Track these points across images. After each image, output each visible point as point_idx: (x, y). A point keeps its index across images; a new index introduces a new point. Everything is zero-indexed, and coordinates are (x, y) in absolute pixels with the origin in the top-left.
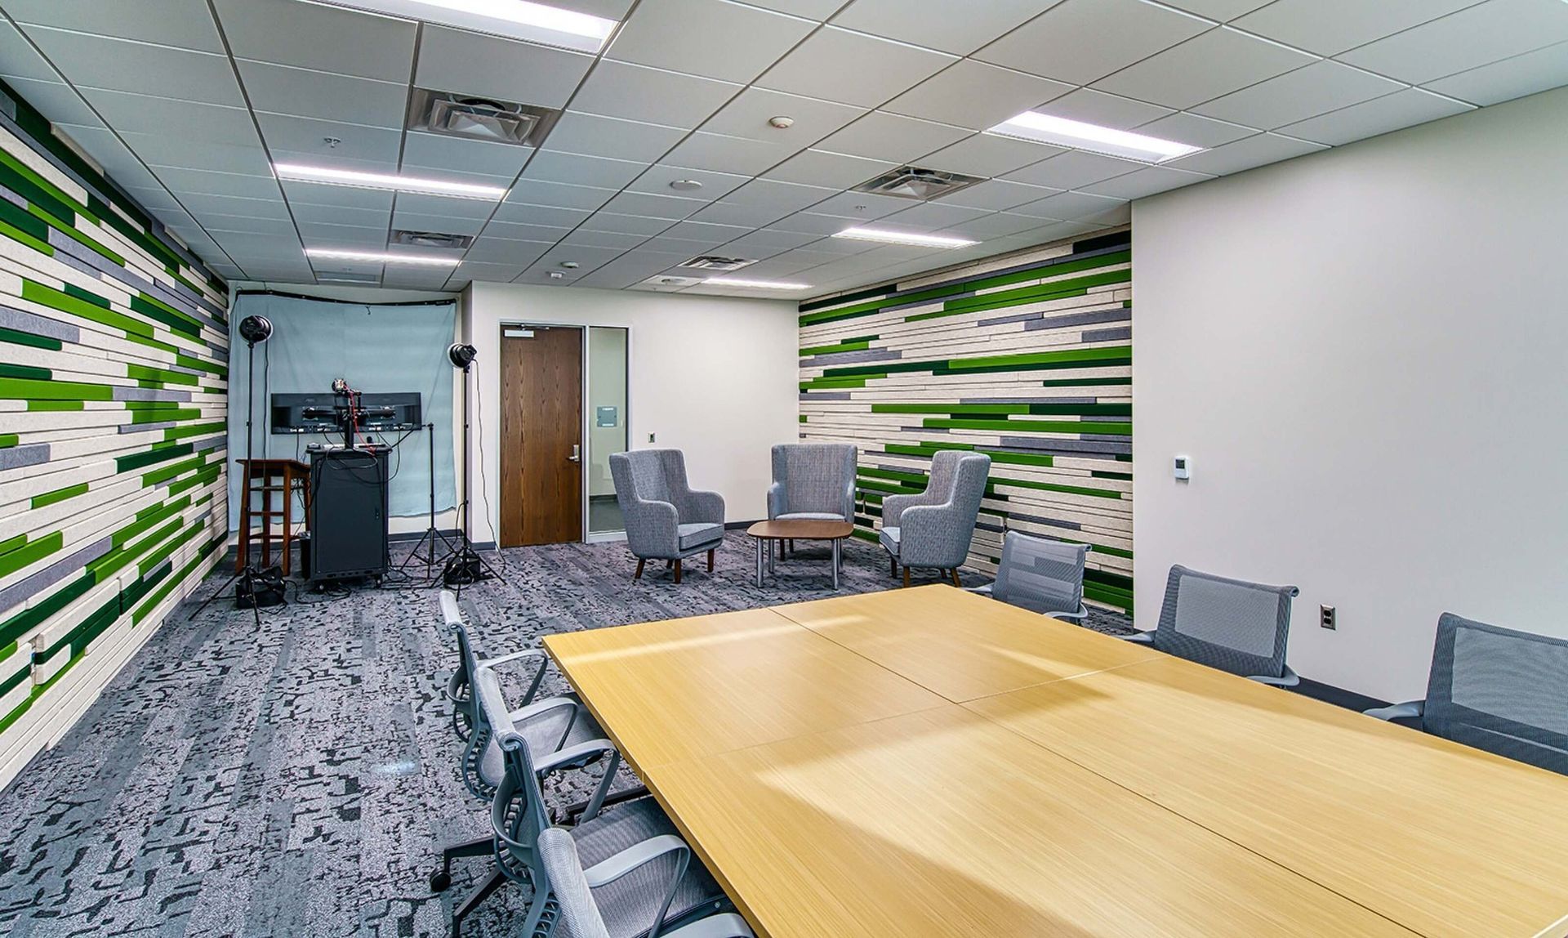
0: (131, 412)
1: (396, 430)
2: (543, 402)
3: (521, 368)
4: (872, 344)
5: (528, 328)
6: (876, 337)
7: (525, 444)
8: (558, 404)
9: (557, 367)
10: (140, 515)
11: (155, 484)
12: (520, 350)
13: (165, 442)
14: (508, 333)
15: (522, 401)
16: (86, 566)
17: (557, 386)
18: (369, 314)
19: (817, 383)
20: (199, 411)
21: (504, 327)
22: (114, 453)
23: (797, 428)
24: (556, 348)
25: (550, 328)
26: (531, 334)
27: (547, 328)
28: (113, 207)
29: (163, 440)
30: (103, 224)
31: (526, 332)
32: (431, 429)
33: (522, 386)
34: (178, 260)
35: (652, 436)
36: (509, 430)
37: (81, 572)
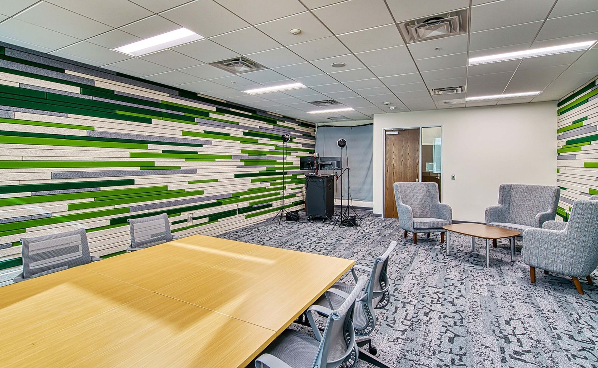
0: (244, 162)
1: (333, 170)
2: (403, 160)
3: (393, 146)
4: (585, 123)
5: (395, 131)
6: (586, 118)
7: (395, 177)
8: (409, 161)
9: (408, 146)
10: (249, 190)
11: (260, 182)
12: (393, 139)
13: (266, 171)
14: (387, 133)
15: (394, 160)
16: (217, 200)
17: (409, 154)
18: (352, 130)
19: (564, 149)
20: (293, 163)
21: (385, 131)
22: (234, 173)
23: (555, 176)
24: (408, 138)
25: (405, 130)
26: (397, 133)
27: (404, 130)
28: (231, 109)
29: (266, 170)
30: (225, 114)
31: (395, 132)
32: (349, 170)
33: (393, 154)
34: (276, 120)
35: (453, 177)
36: (388, 172)
37: (215, 201)
